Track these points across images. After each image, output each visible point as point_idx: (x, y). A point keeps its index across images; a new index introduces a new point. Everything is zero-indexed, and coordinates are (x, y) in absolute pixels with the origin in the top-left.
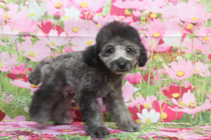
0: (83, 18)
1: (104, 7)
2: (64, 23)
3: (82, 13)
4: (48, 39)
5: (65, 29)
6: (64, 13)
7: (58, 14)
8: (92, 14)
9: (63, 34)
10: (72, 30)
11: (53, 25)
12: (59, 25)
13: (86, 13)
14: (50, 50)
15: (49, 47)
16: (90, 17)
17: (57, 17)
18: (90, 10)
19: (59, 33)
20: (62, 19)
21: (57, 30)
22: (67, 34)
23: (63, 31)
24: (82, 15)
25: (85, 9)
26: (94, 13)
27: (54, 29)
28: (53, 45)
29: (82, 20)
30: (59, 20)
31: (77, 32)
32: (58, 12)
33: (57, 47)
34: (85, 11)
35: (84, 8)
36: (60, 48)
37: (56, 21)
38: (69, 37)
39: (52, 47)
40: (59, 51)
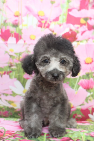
0: (40, 26)
1: (60, 15)
2: (22, 31)
3: (39, 21)
4: (7, 46)
5: (23, 36)
6: (22, 21)
7: (17, 22)
8: (48, 22)
9: (21, 42)
10: (30, 38)
11: (12, 32)
12: (17, 32)
13: (43, 22)
14: (9, 57)
15: (8, 54)
16: (46, 25)
17: (15, 25)
18: (47, 19)
19: (17, 40)
20: (20, 27)
21: (15, 37)
22: (25, 41)
23: (21, 38)
24: (39, 23)
25: (42, 18)
26: (51, 22)
27: (13, 36)
28: (12, 52)
29: (40, 28)
30: (18, 28)
31: (34, 40)
32: (16, 20)
33: (15, 53)
34: (42, 20)
35: (41, 16)
36: (18, 55)
37: (15, 28)
38: (26, 44)
39: (11, 54)
40: (17, 57)
